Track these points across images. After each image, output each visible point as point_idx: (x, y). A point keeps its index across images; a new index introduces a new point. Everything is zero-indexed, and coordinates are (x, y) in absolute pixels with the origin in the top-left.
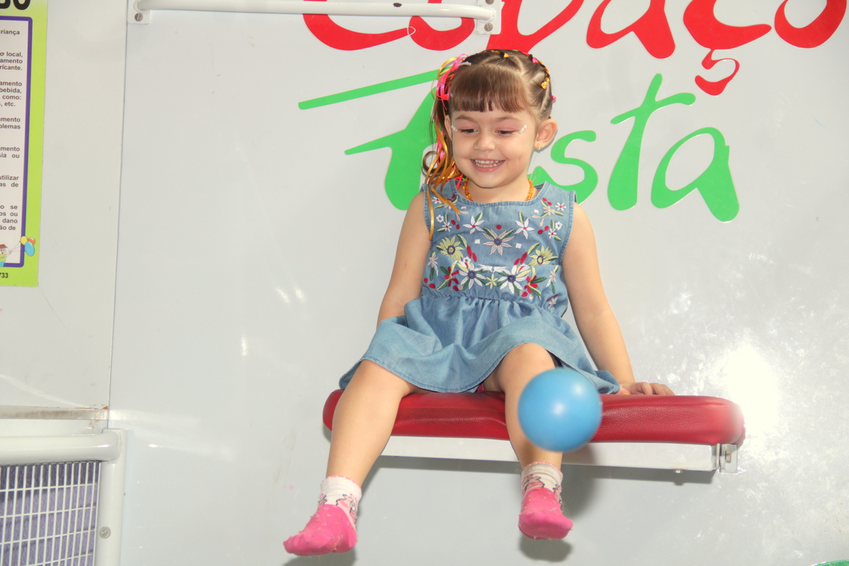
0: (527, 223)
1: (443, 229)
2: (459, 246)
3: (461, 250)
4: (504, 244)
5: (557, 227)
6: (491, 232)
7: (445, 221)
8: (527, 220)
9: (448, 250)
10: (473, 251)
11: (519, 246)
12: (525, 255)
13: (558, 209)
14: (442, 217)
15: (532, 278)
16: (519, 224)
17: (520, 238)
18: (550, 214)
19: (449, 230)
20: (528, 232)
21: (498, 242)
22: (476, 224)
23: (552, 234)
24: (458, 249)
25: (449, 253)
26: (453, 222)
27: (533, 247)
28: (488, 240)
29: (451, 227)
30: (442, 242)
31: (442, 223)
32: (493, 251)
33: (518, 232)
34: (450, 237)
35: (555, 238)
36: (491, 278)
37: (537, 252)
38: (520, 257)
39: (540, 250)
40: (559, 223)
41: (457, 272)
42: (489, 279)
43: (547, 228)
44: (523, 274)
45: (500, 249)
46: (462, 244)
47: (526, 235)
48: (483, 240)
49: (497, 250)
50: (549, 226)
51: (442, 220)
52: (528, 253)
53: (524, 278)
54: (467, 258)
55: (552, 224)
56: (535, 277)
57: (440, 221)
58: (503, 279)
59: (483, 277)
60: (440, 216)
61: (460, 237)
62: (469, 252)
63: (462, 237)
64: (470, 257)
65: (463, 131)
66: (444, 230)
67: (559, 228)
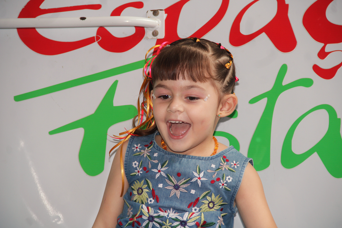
0: (202, 175)
1: (135, 173)
2: (146, 188)
3: (147, 192)
4: (181, 189)
5: (227, 179)
6: (172, 179)
7: (138, 166)
8: (203, 173)
9: (138, 190)
10: (156, 193)
11: (193, 192)
12: (198, 200)
13: (232, 166)
14: (137, 163)
15: (202, 223)
16: (196, 174)
17: (195, 185)
18: (224, 169)
19: (140, 175)
20: (202, 182)
21: (177, 187)
22: (161, 170)
23: (223, 185)
24: (145, 190)
25: (138, 194)
26: (145, 169)
27: (205, 193)
28: (169, 185)
29: (141, 172)
30: (135, 184)
31: (136, 169)
32: (172, 194)
33: (194, 180)
34: (140, 180)
35: (225, 189)
36: (166, 223)
37: (208, 198)
38: (194, 200)
39: (211, 196)
40: (229, 177)
41: (140, 216)
42: (164, 223)
43: (218, 179)
44: (193, 220)
45: (178, 193)
46: (148, 187)
47: (199, 182)
48: (165, 184)
49: (175, 194)
50: (221, 178)
51: (137, 166)
52: (200, 198)
53: (194, 224)
54: (151, 199)
55: (223, 178)
56: (205, 222)
57: (135, 166)
58: (176, 224)
59: (160, 221)
60: (136, 162)
61: (147, 182)
62: (153, 194)
63: (149, 181)
64: (154, 199)
65: (160, 97)
66: (135, 175)
67: (229, 181)
